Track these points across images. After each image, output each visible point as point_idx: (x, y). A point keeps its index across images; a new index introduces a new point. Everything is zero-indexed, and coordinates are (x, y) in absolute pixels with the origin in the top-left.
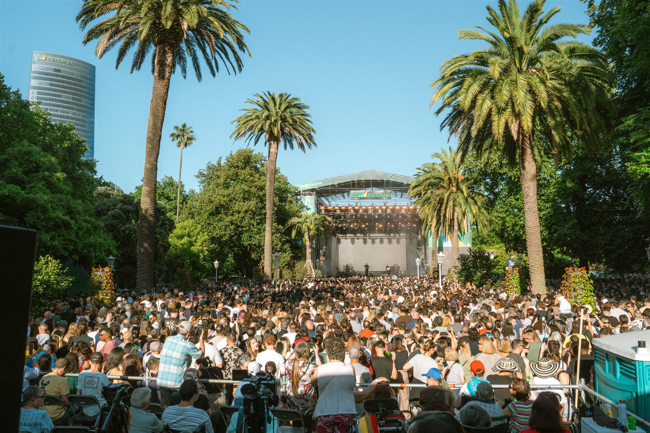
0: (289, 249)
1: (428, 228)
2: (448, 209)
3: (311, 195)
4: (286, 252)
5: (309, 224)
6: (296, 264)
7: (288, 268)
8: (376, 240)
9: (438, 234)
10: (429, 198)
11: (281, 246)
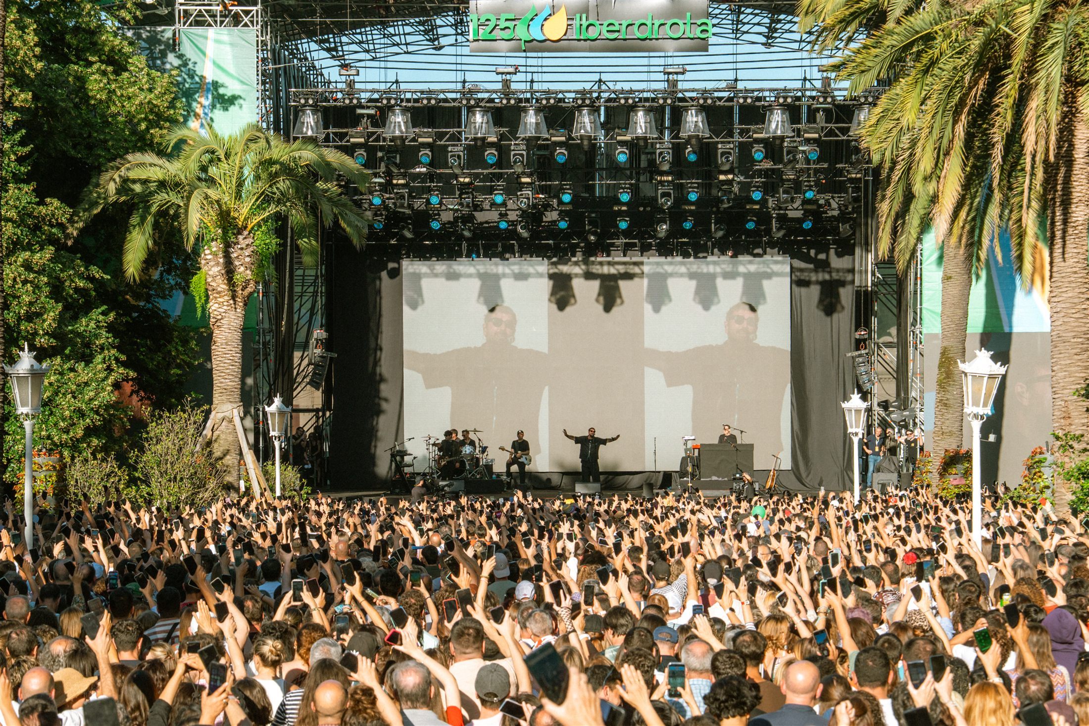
0: (105, 338)
1: (914, 220)
2: (1035, 103)
3: (236, 20)
4: (87, 359)
5: (223, 194)
6: (154, 429)
7: (105, 449)
8: (624, 285)
9: (973, 244)
10: (928, 38)
11: (61, 320)
